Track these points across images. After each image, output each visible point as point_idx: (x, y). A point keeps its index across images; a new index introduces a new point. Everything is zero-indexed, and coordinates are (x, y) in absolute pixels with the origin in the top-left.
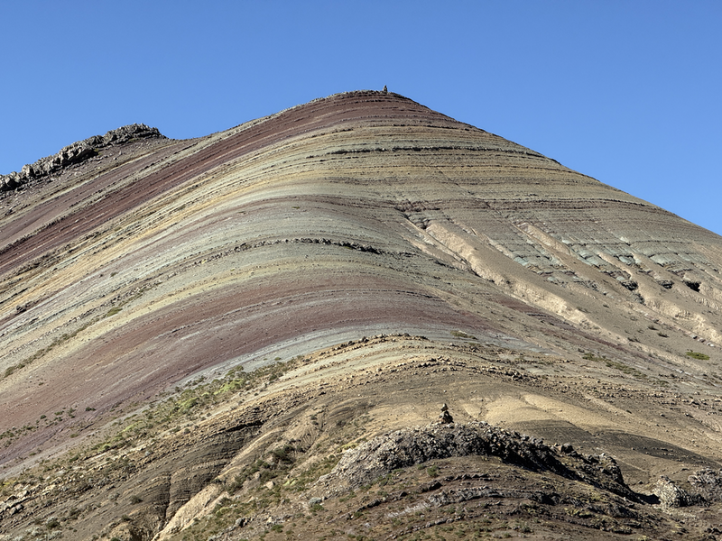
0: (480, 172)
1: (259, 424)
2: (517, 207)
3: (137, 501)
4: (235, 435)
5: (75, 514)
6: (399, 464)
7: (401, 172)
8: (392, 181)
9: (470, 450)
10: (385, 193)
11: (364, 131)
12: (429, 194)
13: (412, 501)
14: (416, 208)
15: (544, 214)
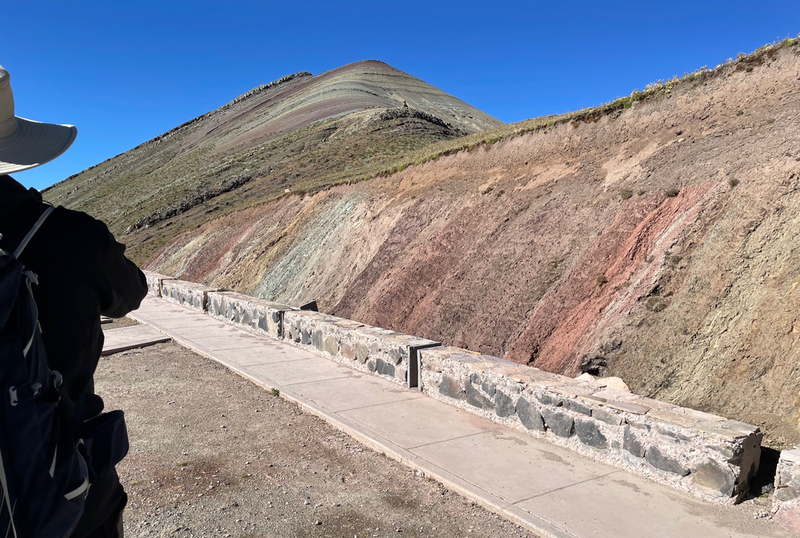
0: (408, 83)
1: (336, 128)
2: (419, 93)
3: (292, 151)
4: (328, 132)
5: (270, 155)
6: (387, 118)
7: (384, 80)
8: (382, 82)
9: (414, 116)
10: (379, 84)
11: (372, 69)
12: (393, 86)
13: (393, 128)
14: (389, 90)
15: (427, 96)
